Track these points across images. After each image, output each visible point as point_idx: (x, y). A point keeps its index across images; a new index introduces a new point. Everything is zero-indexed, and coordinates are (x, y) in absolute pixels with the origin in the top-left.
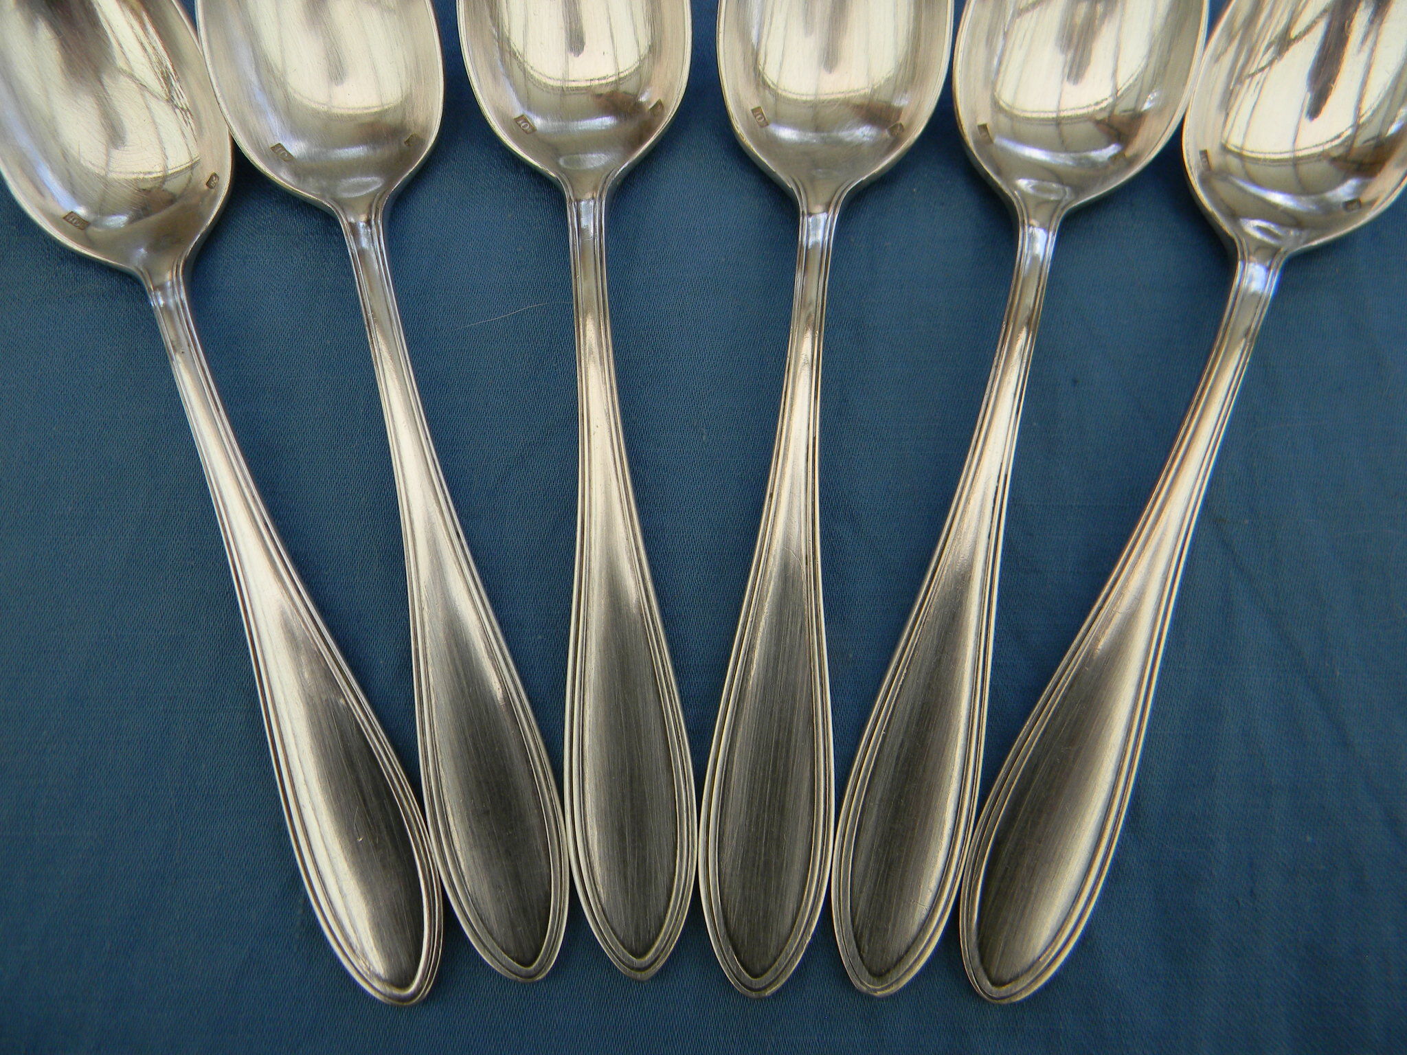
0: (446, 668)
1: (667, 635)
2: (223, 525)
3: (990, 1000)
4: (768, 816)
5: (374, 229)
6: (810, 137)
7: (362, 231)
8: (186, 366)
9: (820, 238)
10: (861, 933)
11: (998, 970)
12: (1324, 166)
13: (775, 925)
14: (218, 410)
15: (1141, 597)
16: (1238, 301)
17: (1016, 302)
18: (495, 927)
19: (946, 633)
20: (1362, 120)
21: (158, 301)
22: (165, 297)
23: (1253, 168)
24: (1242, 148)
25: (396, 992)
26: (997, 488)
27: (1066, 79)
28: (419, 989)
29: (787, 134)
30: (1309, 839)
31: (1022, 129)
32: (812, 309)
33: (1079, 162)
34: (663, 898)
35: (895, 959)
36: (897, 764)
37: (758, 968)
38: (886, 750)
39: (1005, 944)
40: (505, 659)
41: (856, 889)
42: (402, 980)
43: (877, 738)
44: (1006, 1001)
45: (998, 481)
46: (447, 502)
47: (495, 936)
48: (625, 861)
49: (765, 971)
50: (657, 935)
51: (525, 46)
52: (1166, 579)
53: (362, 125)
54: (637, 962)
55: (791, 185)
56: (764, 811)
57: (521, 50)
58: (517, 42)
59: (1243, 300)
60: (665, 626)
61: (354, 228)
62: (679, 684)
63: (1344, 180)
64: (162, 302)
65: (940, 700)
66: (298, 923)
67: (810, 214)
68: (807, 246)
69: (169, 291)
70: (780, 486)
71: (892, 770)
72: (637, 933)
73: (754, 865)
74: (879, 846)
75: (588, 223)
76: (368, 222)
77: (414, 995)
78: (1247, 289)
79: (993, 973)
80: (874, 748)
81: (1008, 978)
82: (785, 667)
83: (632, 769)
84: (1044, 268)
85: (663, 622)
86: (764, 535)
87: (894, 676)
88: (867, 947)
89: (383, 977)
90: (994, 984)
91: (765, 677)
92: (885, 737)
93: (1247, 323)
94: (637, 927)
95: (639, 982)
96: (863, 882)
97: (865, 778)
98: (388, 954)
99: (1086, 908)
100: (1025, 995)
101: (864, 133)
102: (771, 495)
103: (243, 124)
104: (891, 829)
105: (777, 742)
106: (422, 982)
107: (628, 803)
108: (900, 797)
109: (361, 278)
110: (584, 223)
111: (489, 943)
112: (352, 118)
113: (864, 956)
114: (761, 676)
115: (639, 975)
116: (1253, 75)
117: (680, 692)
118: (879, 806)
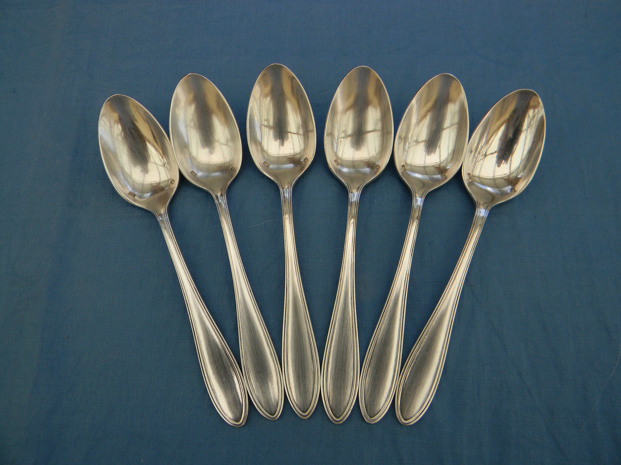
0: (248, 330)
1: (311, 319)
2: (183, 288)
3: (403, 424)
4: (341, 372)
5: (224, 197)
6: (352, 170)
7: (219, 198)
8: (167, 232)
9: (355, 200)
10: (367, 406)
11: (406, 416)
12: (502, 181)
13: (343, 403)
14: (180, 255)
15: (447, 309)
16: (477, 218)
17: (413, 215)
18: (263, 404)
19: (391, 319)
20: (511, 172)
21: (159, 219)
22: (162, 218)
23: (482, 180)
24: (479, 175)
25: (236, 423)
26: (406, 277)
27: (427, 155)
28: (242, 422)
29: (345, 170)
30: (495, 379)
31: (415, 169)
32: (353, 215)
33: (430, 178)
34: (311, 396)
35: (377, 413)
36: (377, 357)
37: (338, 416)
38: (374, 353)
39: (408, 408)
40: (264, 327)
41: (366, 393)
42: (237, 419)
43: (372, 350)
44: (408, 425)
45: (406, 275)
46: (247, 281)
47: (263, 407)
48: (300, 386)
49: (340, 416)
50: (310, 406)
51: (268, 148)
52: (454, 304)
53: (218, 166)
54: (304, 414)
55: (346, 185)
56: (339, 371)
57: (266, 149)
58: (265, 148)
59: (478, 218)
60: (310, 317)
61: (217, 197)
62: (315, 334)
63: (508, 185)
64: (161, 219)
65: (389, 339)
66: (206, 404)
67: (352, 192)
68: (351, 202)
69: (163, 216)
70: (343, 277)
71: (376, 359)
72: (304, 406)
73: (337, 386)
74: (372, 381)
75: (287, 195)
76: (221, 195)
77: (241, 424)
78: (479, 215)
79: (404, 417)
80: (371, 353)
81: (409, 418)
82: (345, 330)
83: (301, 359)
84: (420, 208)
85: (310, 316)
86: (339, 291)
87: (376, 332)
88: (369, 409)
89: (232, 418)
90: (404, 420)
91: (340, 332)
92: (374, 350)
93: (480, 223)
94: (304, 404)
95: (304, 420)
96: (368, 391)
97: (368, 361)
98: (233, 412)
99: (431, 398)
100: (413, 423)
101: (367, 170)
102: (341, 279)
103: (183, 166)
104: (376, 376)
105: (343, 351)
106: (243, 420)
107: (300, 369)
108: (378, 367)
109: (219, 210)
110: (285, 195)
111: (262, 409)
112: (215, 165)
113: (368, 412)
114: (338, 333)
115: (304, 418)
116: (479, 161)
117: (315, 337)
118: (372, 369)
